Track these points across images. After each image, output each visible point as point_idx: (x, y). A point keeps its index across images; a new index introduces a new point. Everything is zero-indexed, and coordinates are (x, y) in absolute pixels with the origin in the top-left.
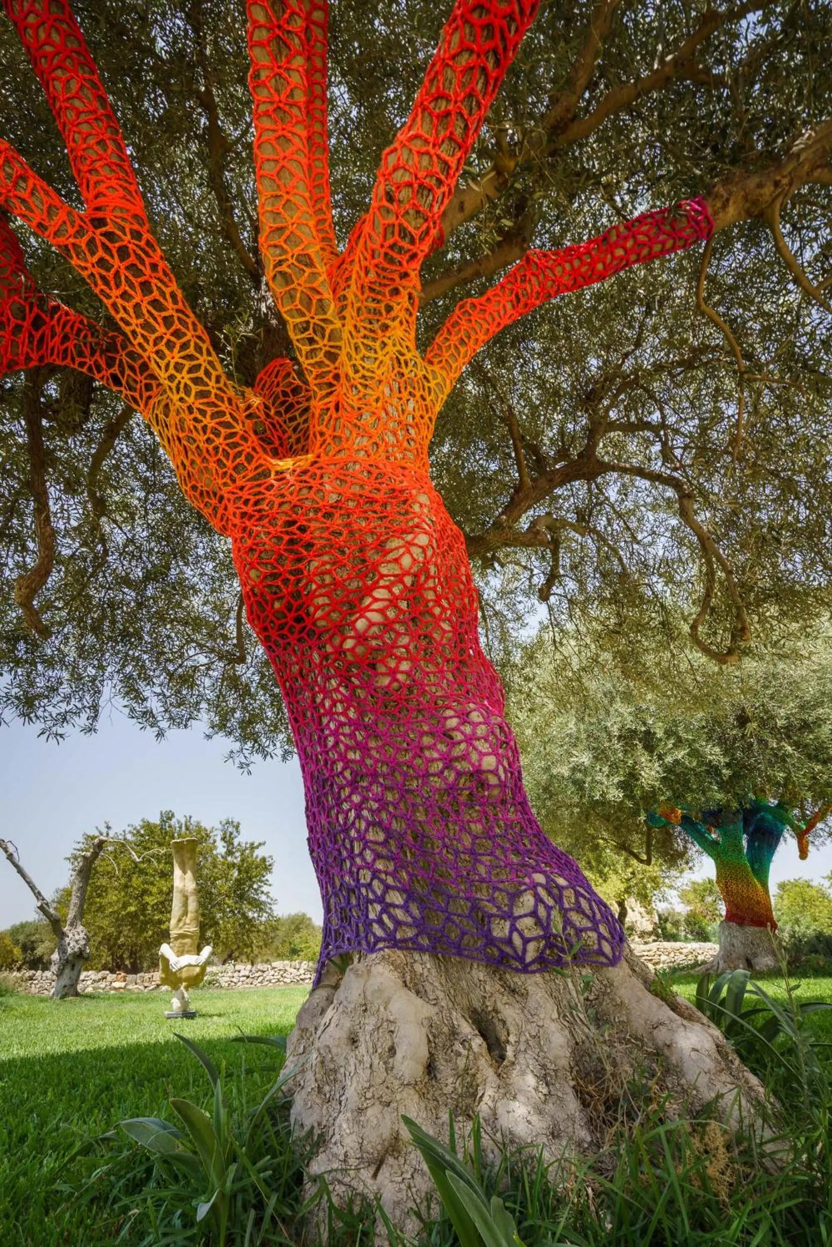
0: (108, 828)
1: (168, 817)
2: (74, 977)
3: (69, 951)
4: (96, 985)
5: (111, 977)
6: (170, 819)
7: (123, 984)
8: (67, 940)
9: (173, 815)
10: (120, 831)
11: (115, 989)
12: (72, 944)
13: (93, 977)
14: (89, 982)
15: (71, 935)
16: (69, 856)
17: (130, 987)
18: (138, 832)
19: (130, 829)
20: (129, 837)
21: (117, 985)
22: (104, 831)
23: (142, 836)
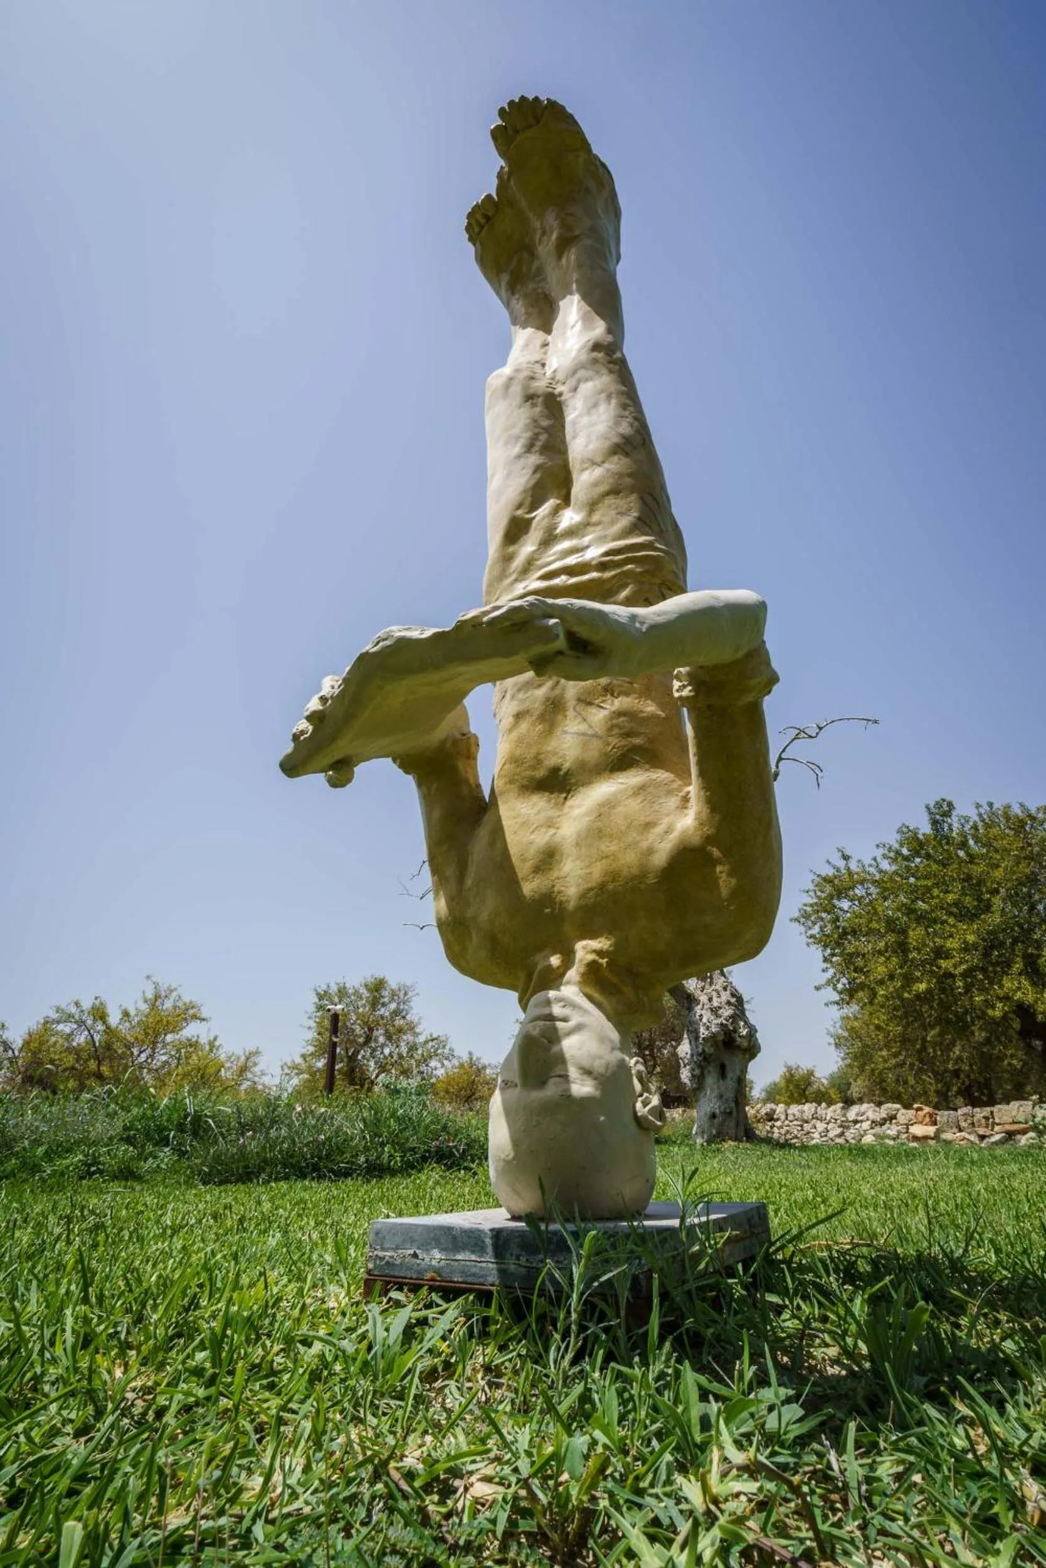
0: (846, 858)
1: (941, 812)
2: (730, 1095)
3: (703, 1032)
4: (878, 1130)
5: (904, 1115)
6: (947, 814)
7: (931, 1130)
8: (698, 1009)
9: (950, 804)
10: (867, 861)
11: (916, 1138)
12: (707, 1016)
13: (871, 1115)
14: (866, 1125)
15: (703, 998)
16: (796, 914)
17: (947, 1136)
18: (898, 853)
19: (881, 851)
20: (885, 865)
21: (918, 1130)
22: (841, 864)
23: (906, 859)
